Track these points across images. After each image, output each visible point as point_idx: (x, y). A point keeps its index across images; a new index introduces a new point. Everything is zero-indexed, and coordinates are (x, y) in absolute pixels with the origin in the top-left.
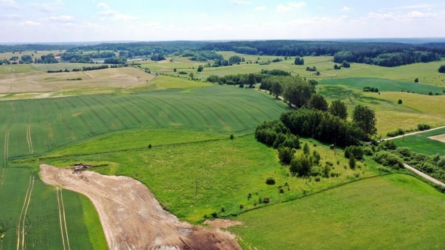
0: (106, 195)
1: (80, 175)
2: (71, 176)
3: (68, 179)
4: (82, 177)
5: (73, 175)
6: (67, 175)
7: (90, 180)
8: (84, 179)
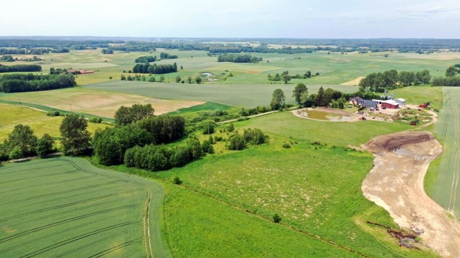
0: (405, 188)
1: (415, 223)
2: (429, 226)
3: (436, 224)
4: (415, 219)
5: (424, 228)
6: (433, 232)
7: (409, 211)
8: (413, 215)
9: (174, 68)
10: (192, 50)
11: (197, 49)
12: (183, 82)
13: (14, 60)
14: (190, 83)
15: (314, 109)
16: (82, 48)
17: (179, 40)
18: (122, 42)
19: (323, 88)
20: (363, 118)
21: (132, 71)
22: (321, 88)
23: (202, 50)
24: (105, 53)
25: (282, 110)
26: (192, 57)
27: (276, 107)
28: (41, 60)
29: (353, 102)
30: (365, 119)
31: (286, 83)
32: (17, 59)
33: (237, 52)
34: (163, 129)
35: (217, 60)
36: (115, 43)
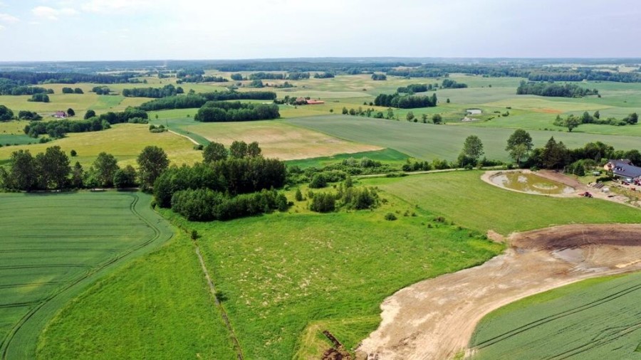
9: (432, 101)
10: (503, 76)
11: (512, 75)
12: (416, 121)
13: (263, 87)
14: (425, 122)
15: (534, 173)
16: (355, 73)
17: (507, 62)
18: (418, 64)
19: (555, 139)
20: (587, 194)
21: (374, 103)
22: (552, 139)
23: (520, 76)
24: (375, 79)
25: (471, 169)
26: (490, 86)
27: (467, 163)
28: (292, 86)
29: (610, 166)
30: (590, 196)
31: (570, 130)
32: (267, 85)
33: (575, 80)
34: (246, 174)
35: (516, 92)
36: (407, 66)
